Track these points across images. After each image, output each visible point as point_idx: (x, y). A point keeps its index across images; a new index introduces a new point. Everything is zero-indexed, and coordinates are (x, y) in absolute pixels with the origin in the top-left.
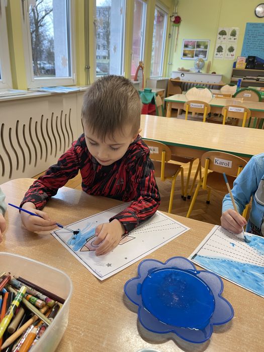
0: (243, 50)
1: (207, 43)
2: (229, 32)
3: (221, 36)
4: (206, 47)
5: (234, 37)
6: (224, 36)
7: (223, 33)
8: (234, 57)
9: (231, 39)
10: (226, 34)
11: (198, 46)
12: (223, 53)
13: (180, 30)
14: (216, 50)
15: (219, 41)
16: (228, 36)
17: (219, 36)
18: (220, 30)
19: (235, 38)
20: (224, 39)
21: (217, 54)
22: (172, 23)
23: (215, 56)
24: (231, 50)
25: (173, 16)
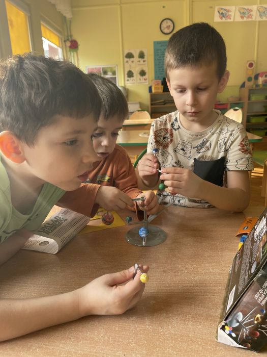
0: (156, 72)
1: (114, 69)
2: (136, 54)
3: (128, 59)
4: (114, 73)
5: (143, 60)
6: (132, 59)
7: (130, 56)
8: (147, 81)
9: (139, 61)
10: (133, 57)
11: (105, 72)
12: (134, 78)
13: (79, 57)
14: (126, 76)
15: (127, 65)
16: (136, 58)
17: (126, 59)
18: (126, 52)
19: (144, 60)
20: (133, 62)
21: (128, 80)
22: (68, 49)
23: (126, 82)
24: (143, 73)
25: (68, 40)
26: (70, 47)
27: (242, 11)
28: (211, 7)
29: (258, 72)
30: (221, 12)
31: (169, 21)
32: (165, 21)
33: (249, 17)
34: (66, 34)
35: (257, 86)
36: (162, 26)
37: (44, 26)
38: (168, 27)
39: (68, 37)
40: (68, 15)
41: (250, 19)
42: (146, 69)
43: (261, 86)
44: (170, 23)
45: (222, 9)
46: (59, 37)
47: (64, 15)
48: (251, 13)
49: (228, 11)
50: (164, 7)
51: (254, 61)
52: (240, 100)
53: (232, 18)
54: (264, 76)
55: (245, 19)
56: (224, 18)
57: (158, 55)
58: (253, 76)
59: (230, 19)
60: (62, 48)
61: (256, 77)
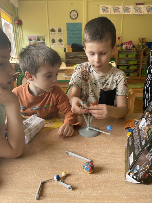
0: (68, 40)
1: (44, 38)
2: (57, 30)
3: (52, 32)
4: (44, 40)
5: (60, 33)
6: (54, 32)
7: (53, 30)
8: (63, 45)
9: (59, 34)
10: (55, 31)
11: (39, 40)
12: (56, 43)
13: (23, 30)
14: (51, 42)
15: (51, 36)
16: (57, 32)
17: (51, 32)
18: (51, 29)
19: (62, 33)
20: (55, 34)
21: (52, 44)
22: (16, 25)
23: (51, 45)
24: (61, 41)
25: (16, 19)
26: (17, 24)
27: (115, 8)
28: (98, 6)
29: (122, 43)
30: (103, 8)
31: (75, 12)
32: (73, 12)
33: (118, 12)
34: (15, 16)
35: (122, 50)
36: (71, 14)
37: (2, 11)
38: (74, 15)
39: (16, 18)
40: (17, 6)
41: (119, 13)
42: (62, 39)
43: (124, 50)
44: (75, 13)
45: (104, 7)
46: (11, 18)
47: (14, 5)
48: (119, 10)
49: (107, 8)
50: (72, 4)
51: (120, 36)
52: (113, 57)
53: (109, 12)
54: (126, 44)
55: (116, 13)
56: (105, 12)
57: (69, 31)
58: (120, 45)
59: (108, 12)
60: (13, 24)
61: (122, 45)
